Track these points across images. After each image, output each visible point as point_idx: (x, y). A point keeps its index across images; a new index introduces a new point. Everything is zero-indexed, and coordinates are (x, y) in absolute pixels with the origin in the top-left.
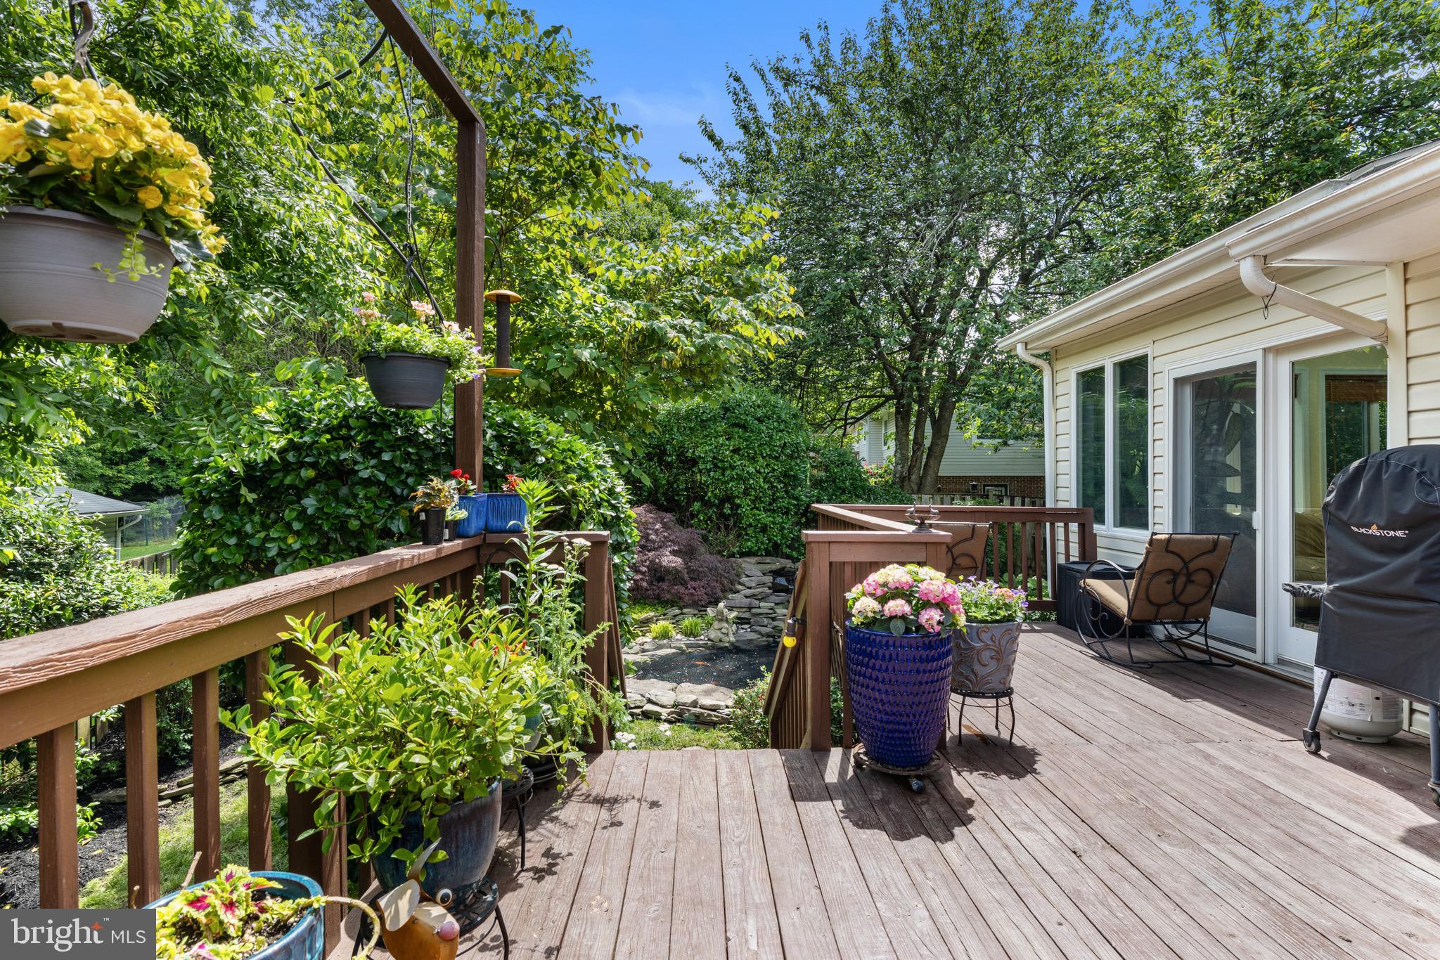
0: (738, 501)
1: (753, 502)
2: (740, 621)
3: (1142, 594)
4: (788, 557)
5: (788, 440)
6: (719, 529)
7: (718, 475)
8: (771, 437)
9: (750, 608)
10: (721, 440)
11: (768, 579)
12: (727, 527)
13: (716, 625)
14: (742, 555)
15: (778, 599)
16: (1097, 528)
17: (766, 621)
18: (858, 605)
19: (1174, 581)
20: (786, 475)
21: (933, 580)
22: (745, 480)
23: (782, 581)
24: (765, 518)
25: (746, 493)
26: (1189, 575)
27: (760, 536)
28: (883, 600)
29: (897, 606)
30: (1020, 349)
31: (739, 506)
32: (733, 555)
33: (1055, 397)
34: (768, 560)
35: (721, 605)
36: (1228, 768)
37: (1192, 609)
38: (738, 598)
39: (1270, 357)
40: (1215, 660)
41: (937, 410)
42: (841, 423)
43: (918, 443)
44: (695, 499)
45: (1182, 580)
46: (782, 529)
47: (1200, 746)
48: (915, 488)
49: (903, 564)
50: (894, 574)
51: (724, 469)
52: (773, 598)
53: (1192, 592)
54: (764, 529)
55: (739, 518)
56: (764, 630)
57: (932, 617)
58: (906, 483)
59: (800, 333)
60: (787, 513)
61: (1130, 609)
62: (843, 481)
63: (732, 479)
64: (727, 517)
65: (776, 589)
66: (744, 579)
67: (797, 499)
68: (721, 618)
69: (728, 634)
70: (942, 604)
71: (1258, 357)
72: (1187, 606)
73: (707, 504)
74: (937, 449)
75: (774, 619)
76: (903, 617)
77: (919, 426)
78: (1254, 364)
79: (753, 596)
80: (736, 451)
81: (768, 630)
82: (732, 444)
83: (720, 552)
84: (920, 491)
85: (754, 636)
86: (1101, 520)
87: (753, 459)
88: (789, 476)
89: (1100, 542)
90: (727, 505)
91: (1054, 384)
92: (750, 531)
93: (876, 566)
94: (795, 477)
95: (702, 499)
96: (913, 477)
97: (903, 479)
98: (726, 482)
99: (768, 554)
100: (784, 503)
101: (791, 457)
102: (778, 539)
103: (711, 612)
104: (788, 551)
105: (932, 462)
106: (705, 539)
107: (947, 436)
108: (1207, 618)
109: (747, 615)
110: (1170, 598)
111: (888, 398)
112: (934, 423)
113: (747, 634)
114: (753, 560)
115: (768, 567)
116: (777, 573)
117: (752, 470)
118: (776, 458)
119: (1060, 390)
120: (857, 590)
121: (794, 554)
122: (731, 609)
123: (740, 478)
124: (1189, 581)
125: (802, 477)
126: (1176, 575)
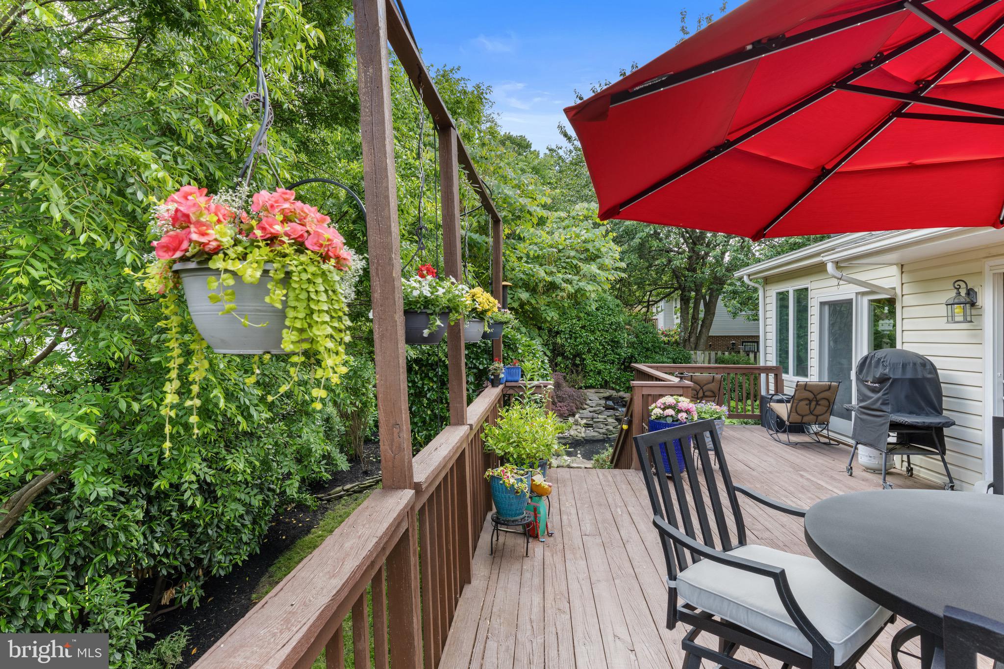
0: (584, 356)
1: (593, 357)
2: (587, 426)
3: (794, 410)
4: (613, 389)
5: (614, 320)
6: (572, 372)
7: (572, 341)
8: (604, 319)
9: (593, 418)
10: (574, 321)
11: (603, 402)
12: (577, 371)
13: (574, 427)
14: (587, 387)
15: (609, 414)
16: (784, 376)
17: (602, 426)
18: (654, 411)
19: (810, 404)
20: (612, 341)
21: (685, 402)
22: (588, 344)
23: (610, 403)
24: (600, 366)
25: (589, 351)
26: (817, 401)
27: (597, 377)
28: (664, 409)
29: (670, 412)
30: (746, 279)
31: (584, 359)
32: (581, 388)
33: (765, 305)
34: (602, 390)
35: (577, 416)
36: (808, 479)
37: (820, 418)
38: (586, 413)
39: (859, 297)
40: (832, 442)
41: (707, 297)
42: (645, 304)
43: (695, 318)
44: (558, 355)
45: (814, 403)
46: (610, 372)
47: (801, 473)
48: (693, 346)
49: (672, 395)
50: (669, 400)
51: (576, 338)
52: (606, 413)
53: (819, 410)
54: (599, 373)
55: (584, 366)
56: (601, 431)
57: (683, 416)
58: (687, 343)
59: (624, 275)
60: (613, 363)
61: (789, 417)
62: (647, 344)
63: (581, 344)
64: (577, 366)
65: (607, 408)
66: (588, 402)
67: (619, 355)
68: (576, 423)
69: (582, 433)
70: (688, 411)
71: (853, 296)
72: (817, 416)
73: (565, 358)
74: (707, 322)
75: (606, 425)
76: (672, 416)
77: (696, 307)
78: (852, 299)
79: (594, 411)
80: (583, 327)
81: (604, 431)
82: (581, 323)
83: (573, 386)
84: (696, 348)
85: (596, 434)
86: (787, 372)
87: (593, 332)
88: (614, 342)
89: (785, 383)
90: (578, 359)
91: (765, 297)
92: (591, 374)
93: (661, 396)
94: (618, 342)
95: (562, 355)
96: (692, 339)
97: (685, 341)
98: (577, 346)
99: (602, 387)
100: (611, 357)
101: (615, 330)
102: (608, 378)
103: (571, 420)
104: (614, 386)
105: (704, 330)
106: (565, 378)
107: (714, 313)
108: (828, 422)
109: (591, 422)
110: (808, 412)
111: (676, 289)
112: (706, 305)
113: (591, 433)
114: (593, 391)
115: (602, 395)
116: (607, 398)
117: (592, 338)
118: (607, 331)
119: (768, 301)
120: (653, 405)
121: (618, 387)
122: (582, 418)
123: (585, 343)
124: (817, 404)
125: (622, 341)
126: (810, 401)
